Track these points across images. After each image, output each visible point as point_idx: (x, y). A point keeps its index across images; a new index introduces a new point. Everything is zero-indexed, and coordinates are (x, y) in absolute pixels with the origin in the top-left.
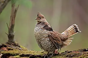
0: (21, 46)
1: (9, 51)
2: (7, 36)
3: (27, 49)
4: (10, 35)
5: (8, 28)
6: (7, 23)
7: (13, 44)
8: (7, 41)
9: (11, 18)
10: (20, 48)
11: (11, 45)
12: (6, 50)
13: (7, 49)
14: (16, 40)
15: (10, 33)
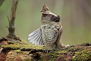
0: (22, 40)
1: (10, 45)
2: (8, 29)
3: (28, 43)
4: (10, 28)
5: (9, 21)
6: (7, 16)
7: (14, 37)
8: (8, 35)
9: (12, 10)
10: (21, 42)
11: (12, 38)
12: (6, 44)
13: (8, 43)
14: (17, 34)
15: (11, 27)
